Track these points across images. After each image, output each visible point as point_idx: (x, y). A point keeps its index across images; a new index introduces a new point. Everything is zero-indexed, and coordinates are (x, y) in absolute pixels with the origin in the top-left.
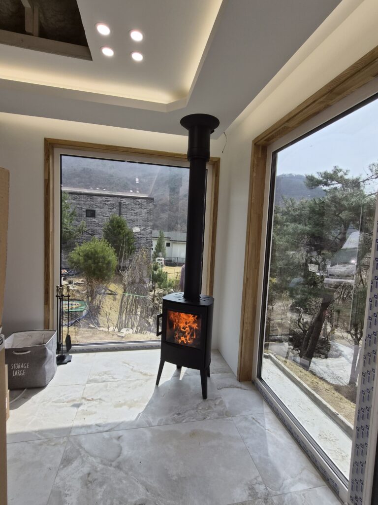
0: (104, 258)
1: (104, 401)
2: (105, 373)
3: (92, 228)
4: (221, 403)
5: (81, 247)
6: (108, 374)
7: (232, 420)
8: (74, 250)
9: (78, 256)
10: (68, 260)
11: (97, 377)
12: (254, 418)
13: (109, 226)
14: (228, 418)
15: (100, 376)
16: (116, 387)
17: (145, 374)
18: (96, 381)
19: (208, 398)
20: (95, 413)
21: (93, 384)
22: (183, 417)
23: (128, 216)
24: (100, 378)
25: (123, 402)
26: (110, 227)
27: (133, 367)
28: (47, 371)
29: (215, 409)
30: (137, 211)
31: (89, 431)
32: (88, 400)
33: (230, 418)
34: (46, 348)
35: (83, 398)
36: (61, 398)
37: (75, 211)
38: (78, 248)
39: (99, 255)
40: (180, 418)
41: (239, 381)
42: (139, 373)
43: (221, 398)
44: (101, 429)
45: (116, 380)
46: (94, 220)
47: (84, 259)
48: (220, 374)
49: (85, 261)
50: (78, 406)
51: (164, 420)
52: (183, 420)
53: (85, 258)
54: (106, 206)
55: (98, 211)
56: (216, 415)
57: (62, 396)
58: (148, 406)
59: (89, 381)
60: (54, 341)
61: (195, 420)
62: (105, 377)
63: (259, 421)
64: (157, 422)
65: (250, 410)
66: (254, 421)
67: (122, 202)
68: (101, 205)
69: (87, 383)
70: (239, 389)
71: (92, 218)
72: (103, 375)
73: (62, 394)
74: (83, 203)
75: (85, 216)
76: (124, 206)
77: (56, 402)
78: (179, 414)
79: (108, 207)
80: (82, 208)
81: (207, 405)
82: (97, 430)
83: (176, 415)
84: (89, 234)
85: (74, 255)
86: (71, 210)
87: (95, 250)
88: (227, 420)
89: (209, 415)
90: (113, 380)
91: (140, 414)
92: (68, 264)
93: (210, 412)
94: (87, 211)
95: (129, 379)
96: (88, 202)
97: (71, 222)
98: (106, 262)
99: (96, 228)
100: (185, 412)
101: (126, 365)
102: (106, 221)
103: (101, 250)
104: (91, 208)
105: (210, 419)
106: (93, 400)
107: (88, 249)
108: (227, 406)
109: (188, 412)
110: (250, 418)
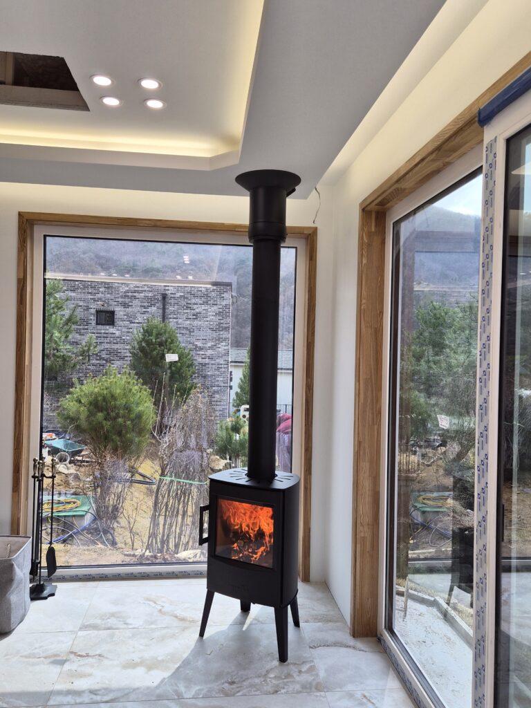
0: (128, 408)
1: (107, 658)
2: (113, 615)
3: (108, 346)
4: (312, 669)
5: (84, 388)
6: (118, 617)
7: (325, 697)
8: (69, 393)
9: (77, 405)
10: (59, 414)
11: (98, 622)
12: (365, 696)
13: (141, 342)
14: (318, 694)
15: (103, 619)
16: (129, 638)
17: (183, 620)
18: (95, 627)
19: (289, 661)
20: (90, 675)
21: (89, 632)
22: (238, 687)
23: (180, 321)
24: (103, 622)
25: (139, 660)
26: (144, 344)
27: (163, 607)
28: (13, 606)
29: (297, 678)
30: (197, 311)
31: (79, 700)
32: (80, 656)
33: (322, 693)
34: (12, 565)
35: (72, 653)
36: (35, 651)
37: (75, 313)
38: (76, 390)
39: (118, 403)
40: (233, 689)
41: (354, 637)
42: (172, 617)
43: (312, 661)
44: (98, 698)
45: (130, 627)
46: (111, 330)
47: (89, 410)
48: (320, 624)
49: (91, 414)
50: (62, 663)
51: (205, 691)
52: (239, 692)
53: (92, 407)
54: (136, 302)
55: (120, 312)
56: (298, 687)
57: (36, 648)
58: (181, 669)
59: (85, 627)
60: (26, 555)
61: (258, 693)
62: (112, 622)
63: (373, 701)
64: (193, 693)
65: (361, 683)
66: (365, 700)
67: (167, 292)
68: (127, 300)
69: (81, 629)
70: (351, 650)
71: (108, 327)
72: (109, 618)
73: (37, 645)
74: (90, 297)
75: (94, 323)
76: (172, 301)
77: (26, 657)
78: (232, 683)
79: (140, 304)
80: (88, 308)
81: (286, 671)
82: (92, 699)
83: (227, 685)
84: (101, 359)
85: (69, 404)
86: (67, 313)
87: (110, 392)
88: (317, 696)
89: (286, 687)
90: (125, 626)
91: (164, 679)
92: (59, 422)
93: (288, 682)
94: (98, 312)
95: (153, 626)
96: (100, 295)
97: (67, 337)
98: (133, 416)
99: (115, 347)
100: (244, 681)
101: (151, 603)
102: (137, 332)
103: (123, 392)
104: (106, 308)
105: (287, 692)
106: (88, 655)
107: (96, 390)
108: (322, 674)
109: (250, 681)
110: (358, 695)
